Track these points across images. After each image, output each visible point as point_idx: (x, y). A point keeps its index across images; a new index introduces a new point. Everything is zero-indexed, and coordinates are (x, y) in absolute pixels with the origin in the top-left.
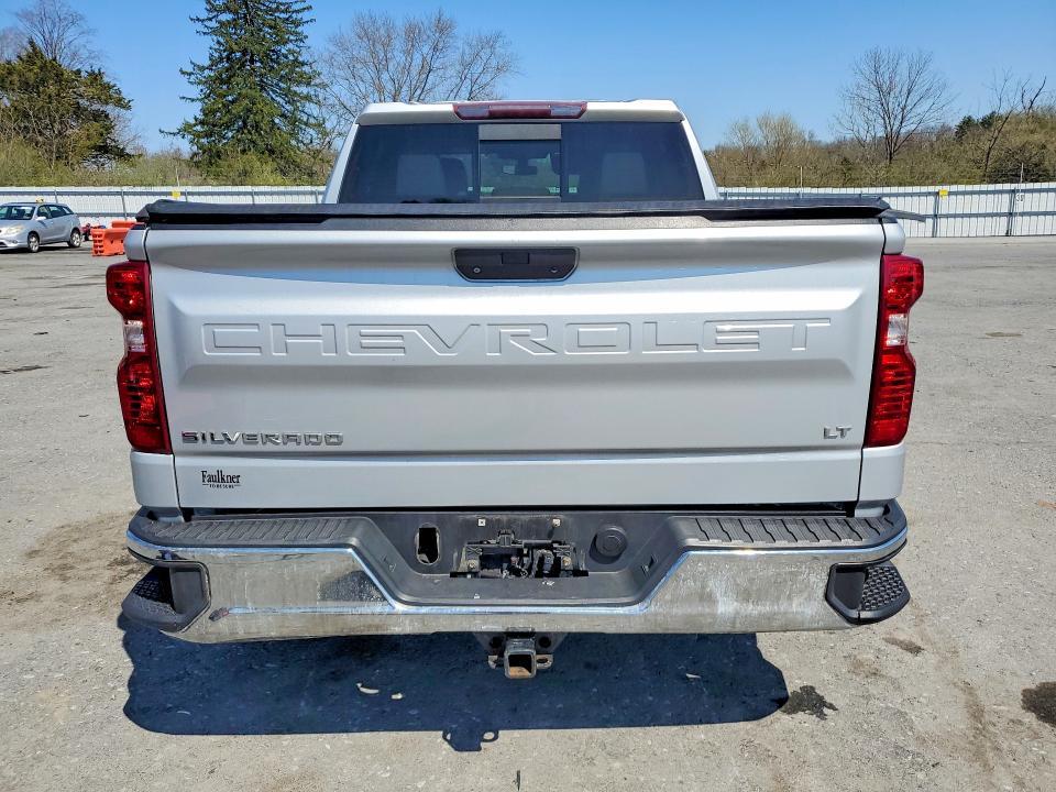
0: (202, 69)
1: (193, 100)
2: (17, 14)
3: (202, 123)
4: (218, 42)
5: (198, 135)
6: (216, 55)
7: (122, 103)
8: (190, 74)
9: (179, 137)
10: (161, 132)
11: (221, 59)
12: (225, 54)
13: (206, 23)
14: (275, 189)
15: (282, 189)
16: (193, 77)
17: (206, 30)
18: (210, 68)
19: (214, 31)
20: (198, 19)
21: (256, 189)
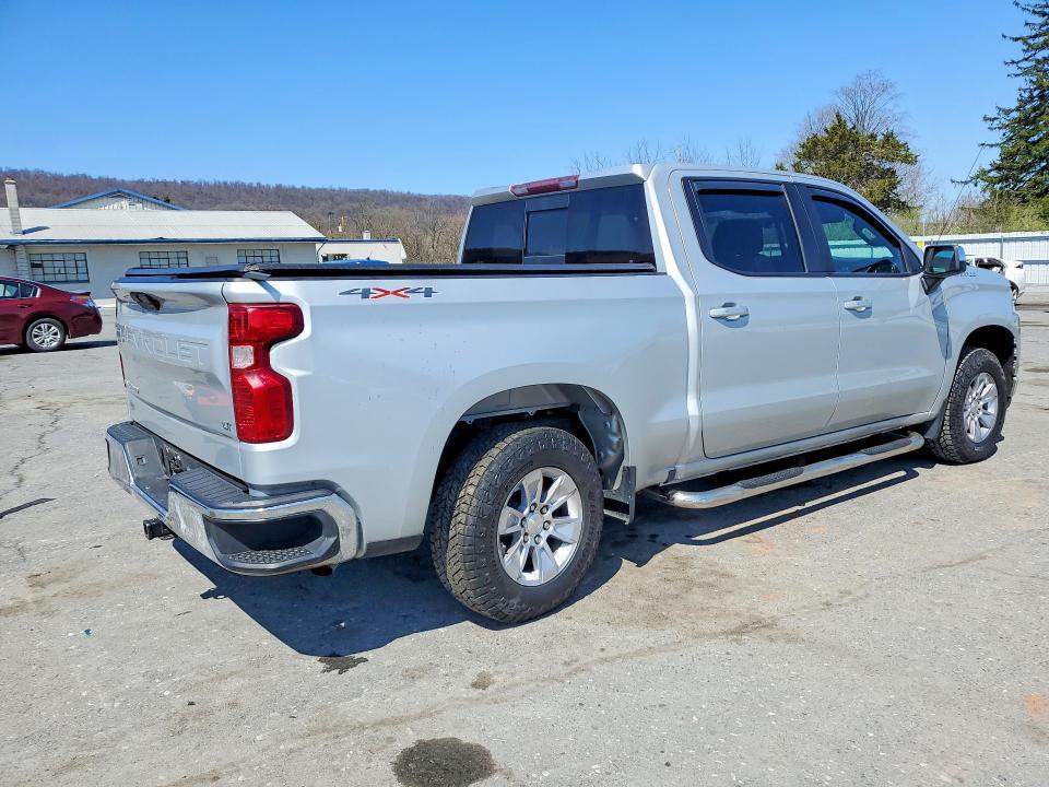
0: (1008, 112)
1: (992, 146)
2: (837, 93)
3: (998, 168)
4: (1031, 81)
5: (992, 182)
6: (1026, 95)
7: (909, 159)
8: (993, 120)
9: (971, 185)
10: (953, 182)
11: (1031, 98)
12: (1036, 93)
13: (1020, 65)
14: (1030, 234)
15: (1038, 234)
16: (996, 122)
17: (1020, 72)
18: (1018, 109)
19: (1026, 72)
20: (1013, 62)
21: (1007, 235)
